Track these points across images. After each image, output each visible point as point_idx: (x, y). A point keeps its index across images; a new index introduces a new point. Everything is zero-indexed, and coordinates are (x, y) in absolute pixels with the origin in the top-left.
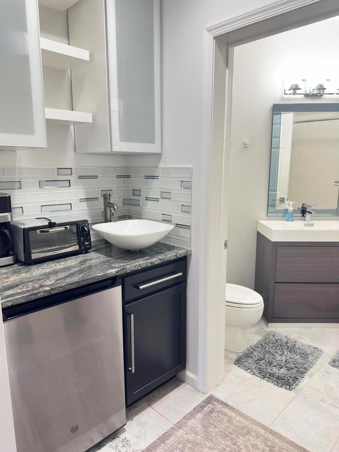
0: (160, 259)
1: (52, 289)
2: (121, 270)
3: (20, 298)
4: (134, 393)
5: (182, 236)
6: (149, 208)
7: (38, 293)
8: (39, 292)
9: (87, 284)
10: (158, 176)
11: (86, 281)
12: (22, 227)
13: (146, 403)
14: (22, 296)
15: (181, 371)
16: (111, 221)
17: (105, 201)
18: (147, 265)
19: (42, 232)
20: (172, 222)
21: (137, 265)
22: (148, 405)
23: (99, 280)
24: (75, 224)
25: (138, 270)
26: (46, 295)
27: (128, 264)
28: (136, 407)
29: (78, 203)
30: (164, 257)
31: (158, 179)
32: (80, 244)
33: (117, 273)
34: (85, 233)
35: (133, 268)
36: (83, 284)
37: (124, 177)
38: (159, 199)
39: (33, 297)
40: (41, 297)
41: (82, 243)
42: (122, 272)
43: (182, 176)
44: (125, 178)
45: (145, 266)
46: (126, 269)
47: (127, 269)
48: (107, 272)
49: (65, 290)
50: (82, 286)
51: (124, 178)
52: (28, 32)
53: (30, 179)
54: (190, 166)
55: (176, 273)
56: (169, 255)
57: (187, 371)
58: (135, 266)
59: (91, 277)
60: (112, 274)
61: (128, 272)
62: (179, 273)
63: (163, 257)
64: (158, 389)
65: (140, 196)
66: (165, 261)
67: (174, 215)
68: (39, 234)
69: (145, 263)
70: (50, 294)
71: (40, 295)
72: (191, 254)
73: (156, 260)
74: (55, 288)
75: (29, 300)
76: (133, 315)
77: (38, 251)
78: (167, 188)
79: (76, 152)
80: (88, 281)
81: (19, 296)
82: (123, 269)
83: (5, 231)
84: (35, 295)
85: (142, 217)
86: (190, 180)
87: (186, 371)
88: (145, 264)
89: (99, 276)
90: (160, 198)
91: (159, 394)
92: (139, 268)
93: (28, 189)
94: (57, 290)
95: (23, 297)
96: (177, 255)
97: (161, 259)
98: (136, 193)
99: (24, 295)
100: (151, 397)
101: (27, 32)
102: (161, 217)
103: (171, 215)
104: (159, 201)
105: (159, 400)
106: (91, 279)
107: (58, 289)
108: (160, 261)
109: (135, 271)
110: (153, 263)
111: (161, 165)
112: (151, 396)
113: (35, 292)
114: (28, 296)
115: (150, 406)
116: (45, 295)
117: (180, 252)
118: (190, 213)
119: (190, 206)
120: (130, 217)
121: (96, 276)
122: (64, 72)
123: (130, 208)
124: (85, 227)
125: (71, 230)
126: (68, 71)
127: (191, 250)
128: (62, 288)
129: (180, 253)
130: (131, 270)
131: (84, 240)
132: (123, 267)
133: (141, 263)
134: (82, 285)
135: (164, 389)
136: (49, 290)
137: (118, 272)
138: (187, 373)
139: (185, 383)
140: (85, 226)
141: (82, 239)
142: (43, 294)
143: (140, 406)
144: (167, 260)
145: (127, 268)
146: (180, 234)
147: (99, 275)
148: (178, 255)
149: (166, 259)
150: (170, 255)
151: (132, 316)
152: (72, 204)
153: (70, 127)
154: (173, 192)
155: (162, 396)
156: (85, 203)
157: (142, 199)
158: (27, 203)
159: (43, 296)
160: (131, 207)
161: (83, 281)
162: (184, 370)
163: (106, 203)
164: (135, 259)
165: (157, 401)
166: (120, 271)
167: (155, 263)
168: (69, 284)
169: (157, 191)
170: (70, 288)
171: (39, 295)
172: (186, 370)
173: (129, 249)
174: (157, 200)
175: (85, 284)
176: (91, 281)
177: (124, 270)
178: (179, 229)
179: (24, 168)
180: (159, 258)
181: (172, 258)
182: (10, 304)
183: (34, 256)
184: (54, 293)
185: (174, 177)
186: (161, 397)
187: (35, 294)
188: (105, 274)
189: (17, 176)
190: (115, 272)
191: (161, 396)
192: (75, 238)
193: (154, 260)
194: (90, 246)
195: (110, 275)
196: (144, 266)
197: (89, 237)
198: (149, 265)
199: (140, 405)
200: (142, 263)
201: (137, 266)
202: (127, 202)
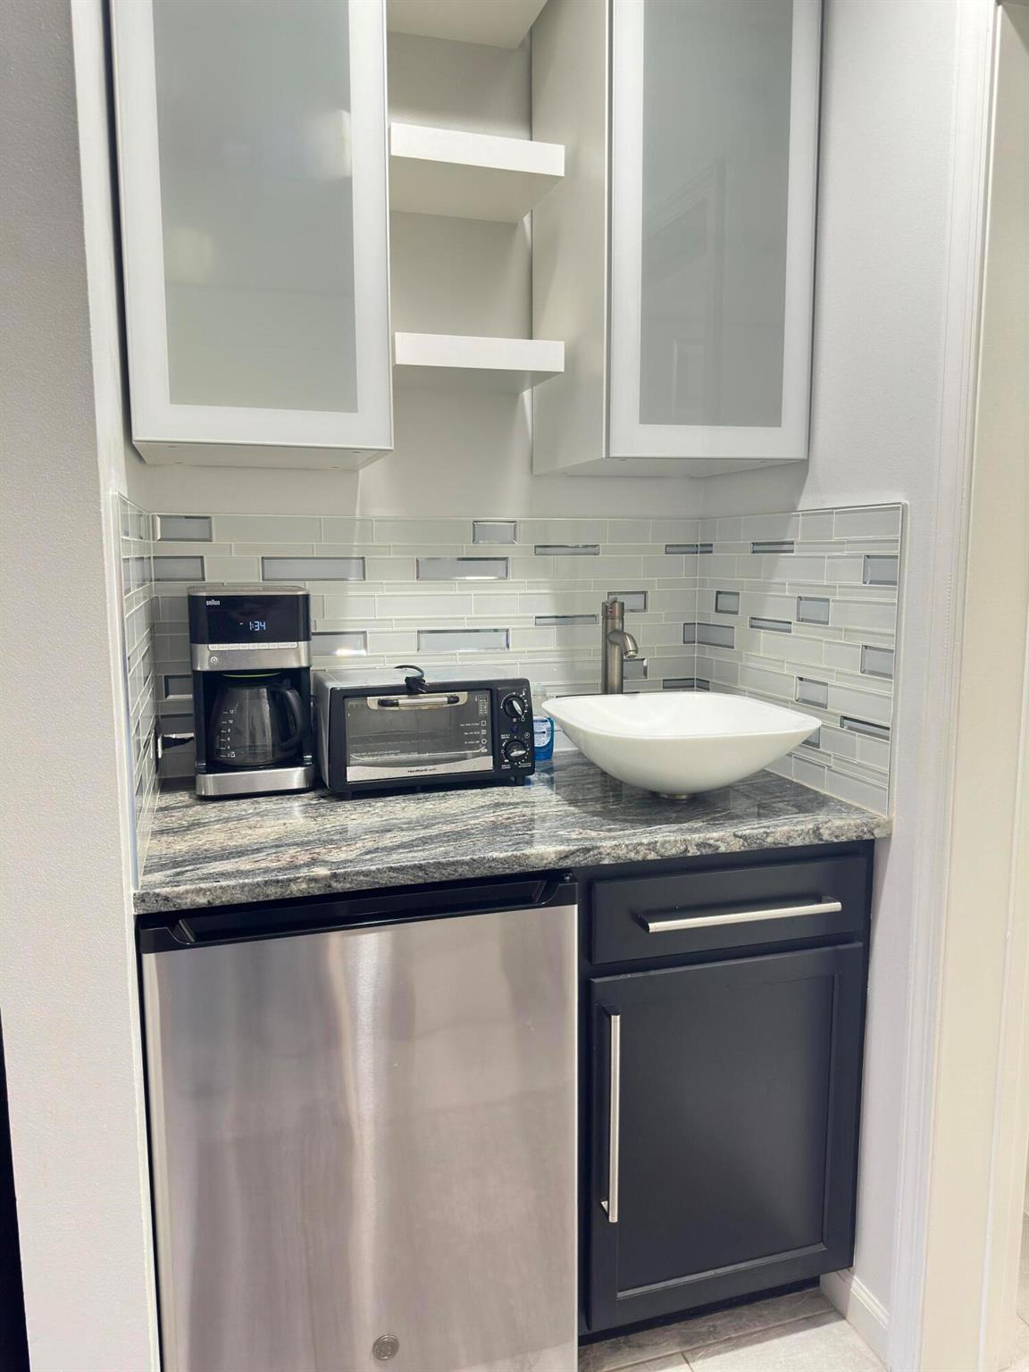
0: (740, 837)
1: (334, 876)
2: (578, 850)
3: (234, 887)
4: (620, 1295)
5: (859, 765)
6: (761, 655)
7: (290, 880)
8: (295, 880)
9: (453, 877)
10: (792, 543)
11: (450, 870)
12: (330, 685)
13: (679, 1345)
14: (241, 881)
15: (836, 1270)
16: (621, 692)
17: (607, 623)
18: (686, 850)
19: (382, 703)
20: (829, 709)
21: (641, 844)
22: (682, 1353)
23: (496, 872)
24: (487, 689)
25: (645, 862)
26: (316, 890)
27: (613, 834)
28: (640, 1347)
29: (532, 629)
30: (762, 830)
31: (792, 551)
32: (496, 751)
33: (561, 858)
34: (515, 720)
35: (625, 851)
36: (437, 876)
37: (694, 549)
38: (790, 623)
39: (273, 891)
40: (298, 895)
41: (503, 752)
42: (581, 860)
43: (871, 537)
44: (697, 553)
45: (674, 851)
46: (596, 852)
47: (600, 853)
48: (524, 852)
49: (377, 886)
50: (436, 882)
51: (693, 553)
52: (352, 108)
53: (390, 554)
54: (899, 498)
55: (819, 901)
56: (786, 828)
57: (855, 1277)
58: (636, 847)
59: (468, 857)
60: (542, 859)
61: (606, 862)
62: (829, 902)
63: (755, 831)
64: (738, 1311)
65: (736, 613)
66: (766, 845)
67: (837, 684)
68: (376, 711)
69: (676, 841)
70: (328, 891)
71: (298, 889)
72: (888, 838)
73: (724, 837)
74: (345, 875)
75: (261, 899)
76: (618, 1017)
77: (367, 759)
78: (819, 582)
79: (534, 473)
80: (455, 870)
81: (232, 882)
82: (586, 848)
83: (289, 694)
84: (282, 887)
85: (740, 686)
86: (897, 552)
87: (853, 1279)
88: (675, 846)
89: (494, 860)
90: (794, 621)
91: (736, 1331)
92: (652, 856)
93: (384, 582)
94: (351, 883)
95: (243, 886)
96: (821, 831)
97: (745, 838)
98: (725, 602)
99: (246, 881)
100: (704, 1329)
101: (349, 110)
102: (795, 691)
103: (826, 684)
104: (789, 631)
105: (726, 1352)
106: (467, 863)
107: (355, 878)
108: (743, 845)
109: (632, 863)
110: (710, 846)
111: (806, 502)
112: (702, 1325)
113: (280, 878)
114: (258, 884)
115: (688, 1363)
116: (311, 890)
117: (838, 823)
118: (890, 676)
119: (892, 651)
120: (704, 686)
121: (484, 858)
122: (512, 227)
123: (704, 654)
124: (514, 702)
125: (471, 707)
126: (522, 223)
127: (890, 822)
128: (368, 879)
129: (837, 827)
130: (619, 858)
131: (510, 741)
132: (587, 844)
133: (659, 838)
134: (433, 877)
135: (761, 1316)
136: (325, 878)
137: (566, 857)
138: (854, 1285)
139: (844, 1322)
140: (518, 697)
141: (503, 737)
142: (304, 886)
143: (654, 1347)
144: (774, 843)
145: (602, 850)
146: (854, 756)
147: (495, 855)
148: (827, 832)
149: (770, 839)
150: (788, 829)
151: (616, 1021)
152: (510, 631)
153: (520, 395)
154: (837, 598)
155: (743, 1340)
156: (552, 632)
157: (740, 623)
158: (380, 620)
159: (305, 895)
160: (710, 654)
161: (439, 865)
162: (846, 1270)
163: (609, 631)
164: (649, 823)
165: (719, 1353)
166: (573, 853)
167: (718, 848)
168: (391, 867)
169: (787, 594)
170: (395, 883)
171: (294, 887)
172: (853, 1274)
173: (656, 789)
174: (783, 627)
175: (444, 879)
176: (465, 872)
177: (591, 853)
178: (849, 736)
179: (376, 521)
180: (740, 833)
181: (798, 842)
182: (202, 900)
183: (354, 774)
184: (341, 891)
185: (844, 543)
186: (735, 1343)
187: (282, 881)
188: (516, 857)
189: (356, 544)
190: (553, 856)
191: (738, 1337)
192: (484, 732)
193: (715, 835)
194: (529, 765)
195: (537, 861)
196: (672, 851)
197: (527, 735)
198: (693, 851)
199: (657, 1344)
200: (665, 842)
201: (642, 850)
202: (697, 634)
